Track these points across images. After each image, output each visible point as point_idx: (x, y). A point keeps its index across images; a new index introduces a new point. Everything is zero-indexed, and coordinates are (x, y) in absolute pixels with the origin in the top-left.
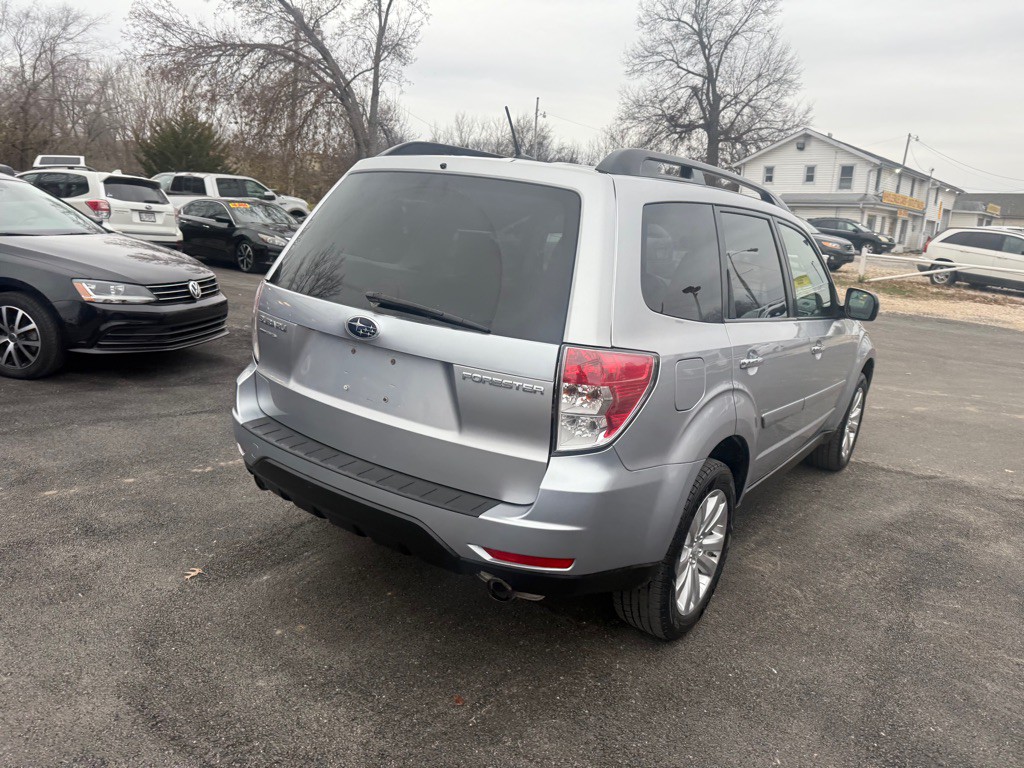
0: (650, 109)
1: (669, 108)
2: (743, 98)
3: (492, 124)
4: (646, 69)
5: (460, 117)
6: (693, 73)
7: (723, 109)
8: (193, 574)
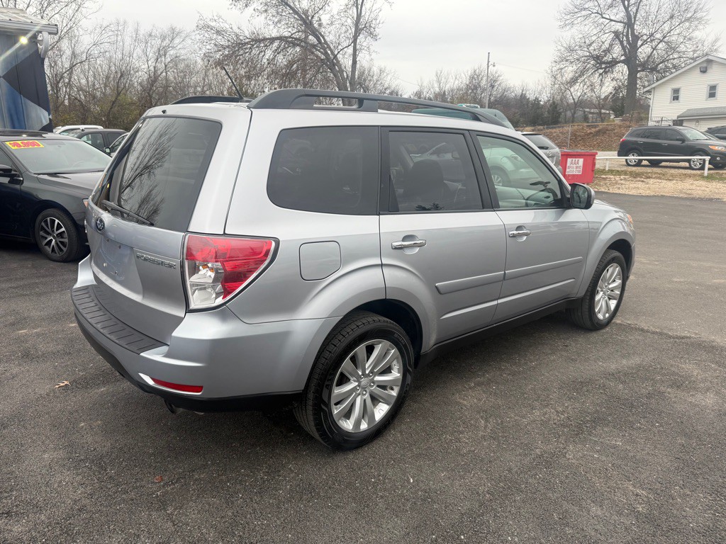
0: (579, 52)
1: (595, 50)
2: (658, 36)
3: (463, 75)
4: (576, 22)
5: (439, 72)
6: (615, 21)
7: (640, 47)
8: (62, 384)
